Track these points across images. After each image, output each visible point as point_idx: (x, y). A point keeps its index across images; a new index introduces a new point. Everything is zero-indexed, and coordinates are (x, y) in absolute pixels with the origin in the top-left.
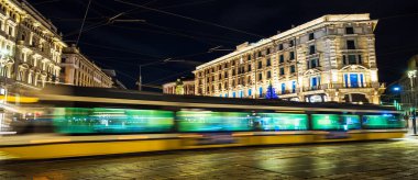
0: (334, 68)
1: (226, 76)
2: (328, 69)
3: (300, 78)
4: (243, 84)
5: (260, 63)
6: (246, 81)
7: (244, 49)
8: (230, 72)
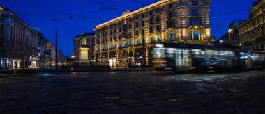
0: (184, 27)
1: (115, 32)
2: (180, 28)
3: (163, 33)
4: (126, 38)
5: (137, 24)
6: (128, 35)
7: (127, 15)
8: (118, 29)
